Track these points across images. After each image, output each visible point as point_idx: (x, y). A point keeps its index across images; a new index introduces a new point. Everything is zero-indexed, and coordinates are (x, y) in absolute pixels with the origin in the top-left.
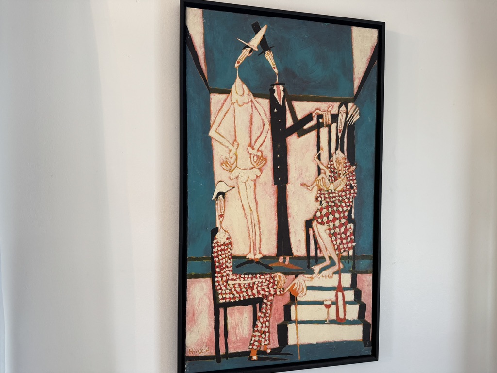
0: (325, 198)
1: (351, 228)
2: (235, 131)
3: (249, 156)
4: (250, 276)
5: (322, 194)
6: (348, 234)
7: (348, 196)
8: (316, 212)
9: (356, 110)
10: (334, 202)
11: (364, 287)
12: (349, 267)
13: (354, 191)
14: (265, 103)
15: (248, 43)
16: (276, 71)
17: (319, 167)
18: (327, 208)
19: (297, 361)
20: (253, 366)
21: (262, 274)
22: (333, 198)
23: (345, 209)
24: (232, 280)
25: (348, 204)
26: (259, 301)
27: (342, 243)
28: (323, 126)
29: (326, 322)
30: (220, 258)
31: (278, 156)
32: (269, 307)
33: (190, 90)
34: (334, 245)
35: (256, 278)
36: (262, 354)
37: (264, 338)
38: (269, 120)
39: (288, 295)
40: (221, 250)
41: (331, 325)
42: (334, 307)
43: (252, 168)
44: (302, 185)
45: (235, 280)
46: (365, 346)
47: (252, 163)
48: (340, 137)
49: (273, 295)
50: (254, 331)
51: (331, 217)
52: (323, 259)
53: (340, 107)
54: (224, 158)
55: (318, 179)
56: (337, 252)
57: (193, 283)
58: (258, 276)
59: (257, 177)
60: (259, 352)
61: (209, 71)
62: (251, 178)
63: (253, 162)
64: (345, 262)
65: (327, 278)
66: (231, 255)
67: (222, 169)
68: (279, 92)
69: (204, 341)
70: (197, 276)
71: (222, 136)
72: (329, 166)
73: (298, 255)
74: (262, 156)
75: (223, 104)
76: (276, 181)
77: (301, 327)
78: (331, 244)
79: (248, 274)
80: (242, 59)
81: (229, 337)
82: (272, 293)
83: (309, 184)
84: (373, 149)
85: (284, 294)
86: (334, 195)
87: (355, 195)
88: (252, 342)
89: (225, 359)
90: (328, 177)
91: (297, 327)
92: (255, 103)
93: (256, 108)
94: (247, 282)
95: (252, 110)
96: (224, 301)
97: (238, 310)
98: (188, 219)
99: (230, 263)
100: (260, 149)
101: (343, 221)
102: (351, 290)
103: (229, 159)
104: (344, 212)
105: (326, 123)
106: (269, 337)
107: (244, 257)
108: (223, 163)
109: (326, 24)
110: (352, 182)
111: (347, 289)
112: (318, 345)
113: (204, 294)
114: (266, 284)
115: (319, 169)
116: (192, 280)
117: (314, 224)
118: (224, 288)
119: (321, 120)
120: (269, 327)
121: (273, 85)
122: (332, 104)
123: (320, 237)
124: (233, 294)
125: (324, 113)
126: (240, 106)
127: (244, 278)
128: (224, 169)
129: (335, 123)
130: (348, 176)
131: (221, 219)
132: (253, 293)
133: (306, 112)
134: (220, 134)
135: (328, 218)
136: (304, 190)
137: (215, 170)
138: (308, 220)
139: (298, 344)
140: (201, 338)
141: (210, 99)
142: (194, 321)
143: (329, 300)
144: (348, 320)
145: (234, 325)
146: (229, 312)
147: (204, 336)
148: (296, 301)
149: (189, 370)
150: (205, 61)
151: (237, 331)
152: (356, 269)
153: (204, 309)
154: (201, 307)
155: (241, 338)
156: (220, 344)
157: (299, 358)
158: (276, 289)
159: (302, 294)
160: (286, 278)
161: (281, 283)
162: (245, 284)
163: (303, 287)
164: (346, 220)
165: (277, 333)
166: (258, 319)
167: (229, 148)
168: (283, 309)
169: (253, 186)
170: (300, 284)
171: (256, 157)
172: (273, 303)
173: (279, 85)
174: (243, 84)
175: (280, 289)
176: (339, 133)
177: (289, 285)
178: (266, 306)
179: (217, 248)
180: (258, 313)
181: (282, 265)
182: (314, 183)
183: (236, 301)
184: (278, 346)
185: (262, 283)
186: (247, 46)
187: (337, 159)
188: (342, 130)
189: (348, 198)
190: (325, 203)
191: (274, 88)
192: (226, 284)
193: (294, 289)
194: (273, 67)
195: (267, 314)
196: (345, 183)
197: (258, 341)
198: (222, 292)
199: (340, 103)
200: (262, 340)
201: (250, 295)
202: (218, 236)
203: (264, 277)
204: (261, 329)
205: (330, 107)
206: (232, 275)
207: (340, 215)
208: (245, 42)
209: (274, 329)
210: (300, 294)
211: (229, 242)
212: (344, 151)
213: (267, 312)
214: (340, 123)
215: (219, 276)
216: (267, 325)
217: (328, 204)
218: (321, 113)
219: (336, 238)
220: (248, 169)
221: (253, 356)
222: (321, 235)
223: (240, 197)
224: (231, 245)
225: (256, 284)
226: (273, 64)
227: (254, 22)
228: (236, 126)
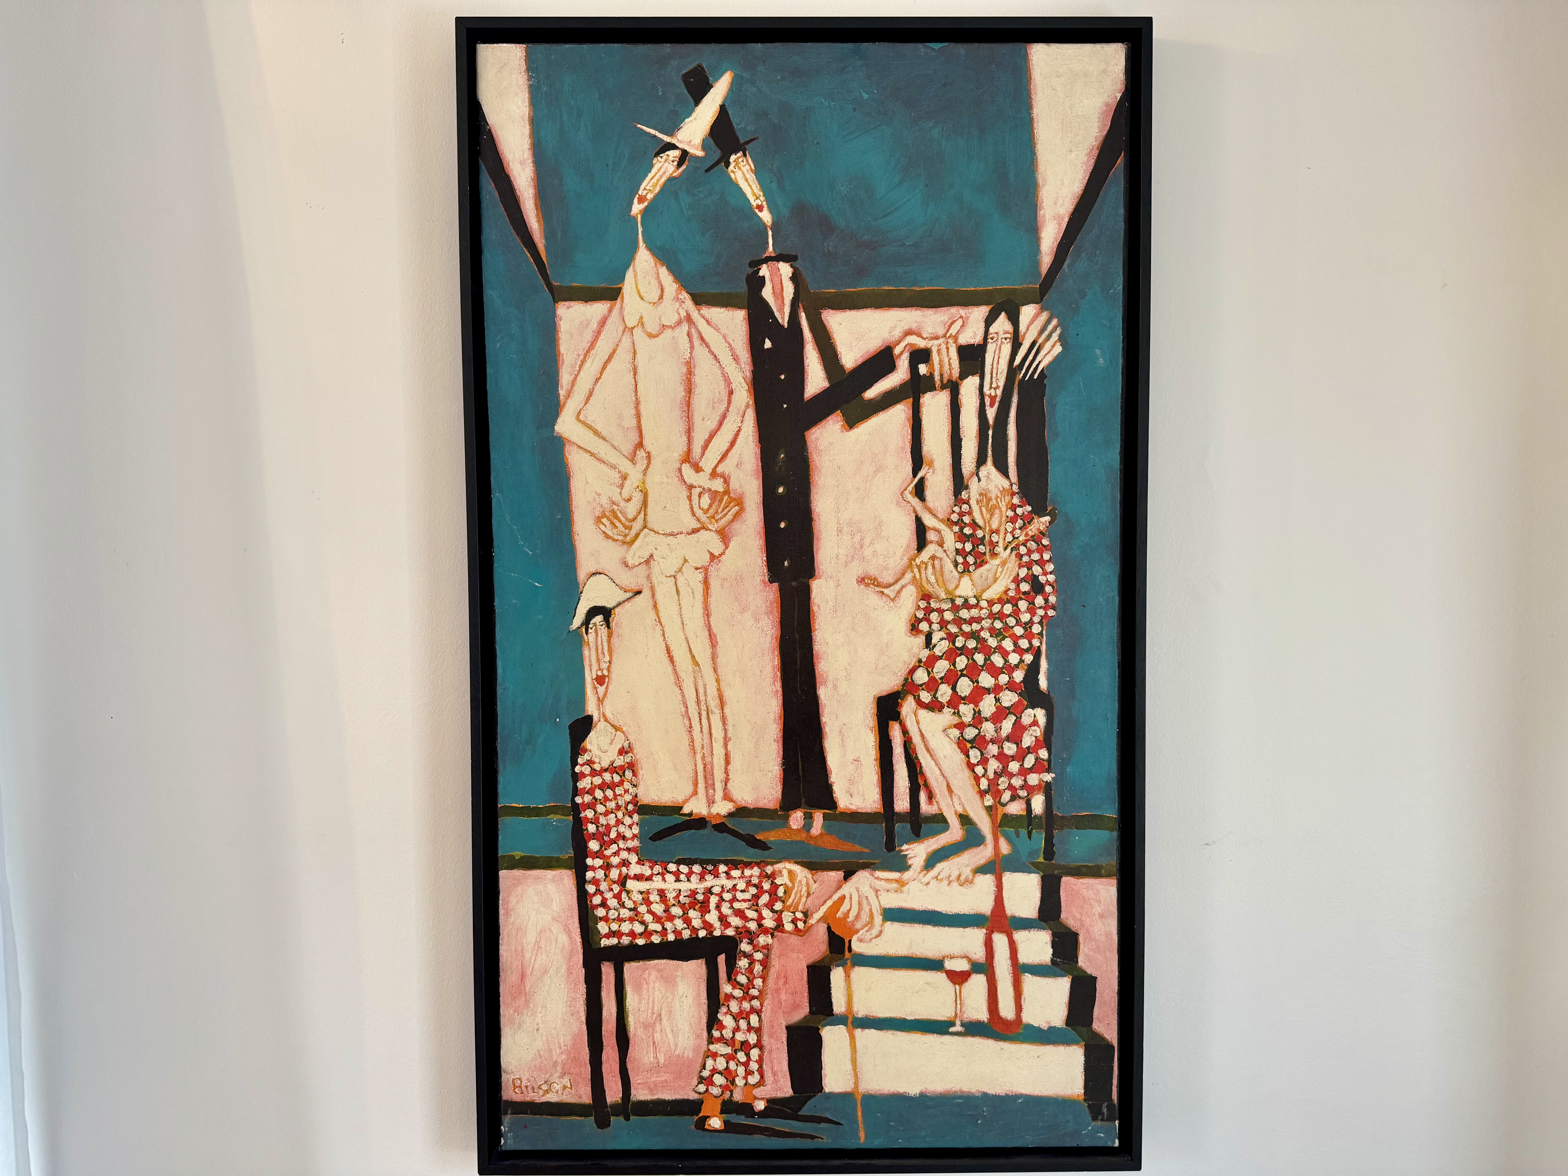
0: (943, 624)
1: (1035, 723)
2: (638, 416)
3: (685, 493)
4: (697, 868)
5: (933, 610)
6: (1027, 741)
7: (1025, 617)
8: (912, 671)
9: (1050, 328)
10: (974, 635)
11: (1087, 921)
12: (1033, 853)
13: (1046, 600)
14: (734, 322)
15: (671, 134)
16: (766, 216)
17: (919, 521)
18: (951, 655)
19: (854, 1147)
21: (733, 864)
22: (970, 622)
23: (1014, 659)
24: (638, 877)
27: (1004, 772)
28: (932, 388)
29: (952, 1029)
30: (600, 809)
31: (781, 490)
32: (758, 968)
33: (492, 296)
34: (977, 779)
35: (716, 875)
36: (739, 1113)
37: (743, 1064)
38: (749, 374)
39: (821, 932)
40: (603, 787)
41: (970, 1040)
42: (978, 981)
43: (695, 531)
44: (861, 580)
45: (649, 878)
46: (1094, 1119)
47: (694, 514)
48: (991, 421)
49: (771, 932)
50: (711, 1040)
51: (965, 686)
52: (939, 822)
53: (989, 321)
54: (605, 501)
55: (918, 561)
56: (989, 801)
57: (518, 882)
58: (722, 868)
59: (713, 557)
60: (728, 1107)
61: (549, 233)
62: (692, 563)
63: (699, 513)
64: (1018, 835)
65: (955, 884)
66: (635, 801)
67: (602, 536)
68: (778, 287)
69: (555, 1058)
70: (529, 863)
71: (596, 433)
72: (955, 517)
73: (853, 807)
74: (727, 492)
75: (598, 334)
76: (775, 571)
77: (865, 1036)
78: (967, 773)
79: (689, 862)
80: (655, 186)
81: (634, 1052)
82: (769, 923)
83: (888, 578)
84: (1113, 456)
85: (808, 929)
86: (974, 612)
87: (1051, 613)
88: (706, 1073)
89: (621, 1118)
90: (952, 554)
91: (852, 1038)
92: (702, 325)
93: (702, 339)
94: (685, 886)
95: (692, 347)
96: (614, 941)
97: (659, 971)
98: (499, 691)
99: (630, 827)
100: (719, 470)
101: (1009, 698)
102: (1040, 928)
103: (622, 504)
104: (1009, 669)
105: (941, 375)
106: (760, 1061)
107: (676, 809)
108: (604, 515)
109: (937, 46)
110: (1037, 570)
111: (1025, 924)
112: (925, 1101)
113: (554, 919)
114: (747, 896)
115: (921, 530)
116: (517, 873)
117: (908, 707)
118: (613, 903)
119: (923, 369)
120: (758, 1031)
121: (757, 264)
122: (962, 311)
123: (928, 750)
124: (643, 923)
125: (933, 345)
126: (651, 336)
127: (677, 874)
128: (607, 537)
129: (973, 374)
130: (1023, 550)
131: (601, 690)
132: (705, 922)
133: (872, 345)
134: (590, 427)
135: (954, 688)
136: (871, 597)
137: (576, 537)
138: (884, 693)
139: (858, 1092)
140: (547, 1047)
141: (557, 320)
142: (526, 996)
143: (962, 957)
144: (1029, 1027)
145: (649, 1017)
146: (632, 975)
147: (556, 1043)
148: (847, 952)
149: (512, 1141)
150: (536, 205)
151: (659, 1035)
152: (1058, 860)
153: (555, 963)
154: (544, 955)
155: (670, 1057)
156: (603, 1070)
157: (862, 1135)
158: (781, 911)
159: (868, 934)
160: (813, 878)
161: (796, 894)
162: (680, 892)
163: (871, 910)
164: (1019, 695)
165: (786, 1052)
166: (723, 1004)
167: (621, 468)
168: (805, 978)
169: (700, 588)
170: (862, 900)
171: (707, 495)
172: (772, 956)
173: (778, 261)
174: (658, 265)
175: (794, 913)
176: (988, 408)
177: (825, 901)
178: (748, 964)
179: (589, 779)
180: (724, 986)
181: (799, 839)
182: (903, 574)
183: (652, 943)
184: (792, 1091)
185: (733, 893)
186: (669, 143)
187: (984, 495)
188: (998, 399)
189: (1026, 623)
190: (942, 639)
191: (761, 274)
192: (618, 889)
193: (842, 916)
194: (754, 204)
195: (753, 990)
196: (1014, 574)
197: (727, 1073)
198: (607, 913)
199: (991, 307)
200: (737, 1069)
201: (696, 928)
202: (591, 743)
203: (743, 873)
204: (734, 1034)
205: (954, 322)
206: (637, 863)
207: (996, 679)
208: (661, 132)
209: (775, 1036)
210: (861, 932)
211: (628, 760)
212: (1007, 467)
213: (751, 984)
214: (992, 374)
215: (597, 866)
216: (752, 1025)
217: (954, 643)
218: (921, 344)
219: (982, 754)
220: (681, 533)
221: (709, 1117)
222: (933, 743)
223: (660, 621)
224: (633, 772)
225: (716, 895)
226: (754, 194)
227: (691, 67)
228: (642, 400)
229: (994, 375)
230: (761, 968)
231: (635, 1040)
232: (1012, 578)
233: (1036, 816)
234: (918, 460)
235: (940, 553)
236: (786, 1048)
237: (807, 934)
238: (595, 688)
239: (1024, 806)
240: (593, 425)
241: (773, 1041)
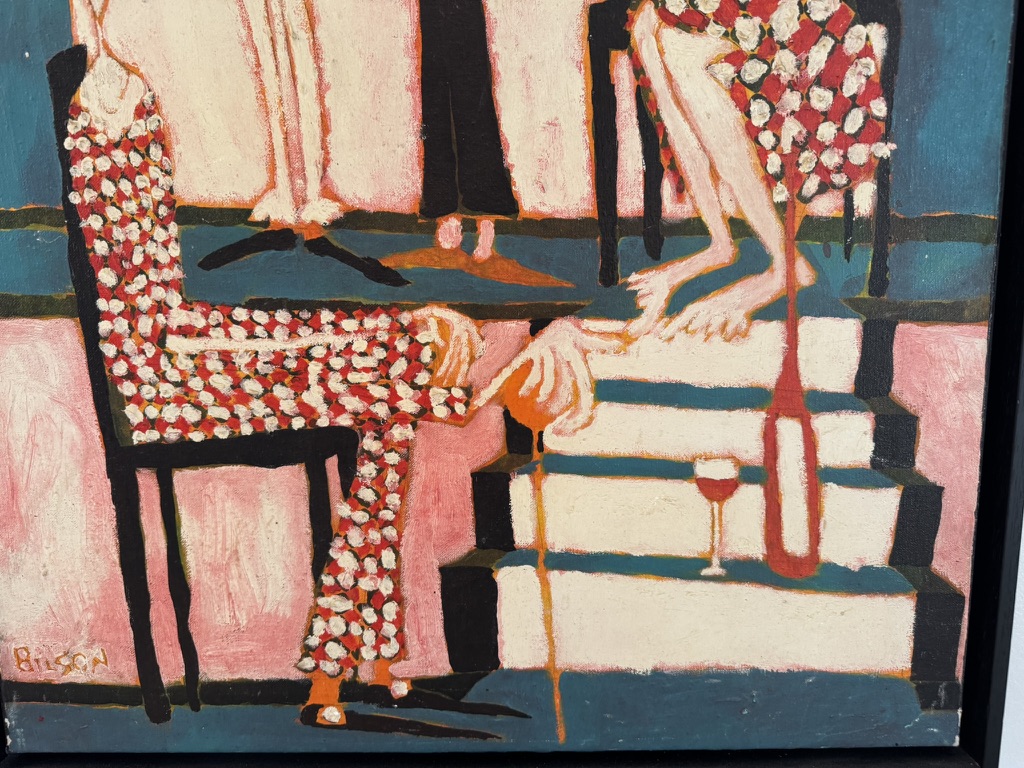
1: (867, 51)
4: (282, 316)
6: (852, 85)
11: (935, 396)
12: (851, 284)
19: (550, 749)
20: (324, 750)
21: (345, 309)
24: (186, 331)
26: (343, 443)
27: (809, 141)
29: (705, 572)
30: (113, 214)
32: (392, 477)
34: (762, 154)
35: (317, 329)
36: (368, 701)
37: (372, 626)
39: (494, 419)
40: (114, 174)
41: (734, 588)
42: (751, 497)
45: (203, 333)
46: (925, 706)
49: (413, 421)
50: (320, 590)
52: (695, 232)
56: (781, 193)
58: (327, 316)
60: (351, 691)
64: (827, 252)
65: (717, 339)
66: (169, 198)
69: (77, 617)
70: (4, 307)
73: (546, 210)
77: (565, 582)
78: (745, 144)
79: (270, 306)
81: (198, 609)
82: (408, 406)
85: (472, 415)
88: (314, 641)
89: (186, 708)
91: (545, 584)
94: (264, 346)
96: (153, 435)
97: (229, 482)
99: (165, 245)
101: (823, 5)
102: (856, 409)
106: (399, 622)
107: (242, 214)
111: (832, 403)
112: (660, 682)
113: (54, 399)
114: (371, 362)
117: (644, 22)
118: (145, 373)
120: (395, 575)
123: (678, 103)
124: (197, 406)
127: (250, 326)
132: (302, 405)
139: (554, 668)
140: (62, 601)
142: (21, 522)
143: (725, 458)
144: (831, 567)
145: (218, 556)
146: (187, 491)
147: (77, 595)
148: (535, 452)
149: (24, 740)
151: (236, 582)
152: (893, 294)
153: (62, 470)
154: (43, 457)
155: (255, 617)
156: (153, 636)
157: (561, 733)
158: (428, 387)
159: (571, 421)
160: (478, 332)
161: (451, 358)
162: (256, 356)
163: (575, 384)
165: (441, 607)
166: (338, 535)
168: (469, 493)
170: (560, 368)
172: (415, 459)
175: (449, 389)
177: (500, 371)
178: (375, 472)
179: (88, 160)
180: (338, 506)
181: (454, 266)
183: (216, 439)
184: (450, 667)
185: (347, 357)
192: (153, 350)
193: (527, 394)
195: (385, 512)
197: (346, 640)
198: (139, 390)
200: (362, 635)
201: (287, 415)
202: (86, 95)
203: (361, 324)
204: (356, 580)
206: (181, 307)
209: (422, 583)
210: (559, 419)
211: (153, 127)
213: (381, 502)
215: (116, 311)
216: (385, 566)
219: (773, 109)
221: (322, 706)
222: (687, 90)
224: (164, 148)
225: (318, 360)
230: (398, 477)
231: (199, 591)
233: (861, 219)
236: (440, 601)
237: (471, 423)
239: (841, 202)
241: (418, 590)
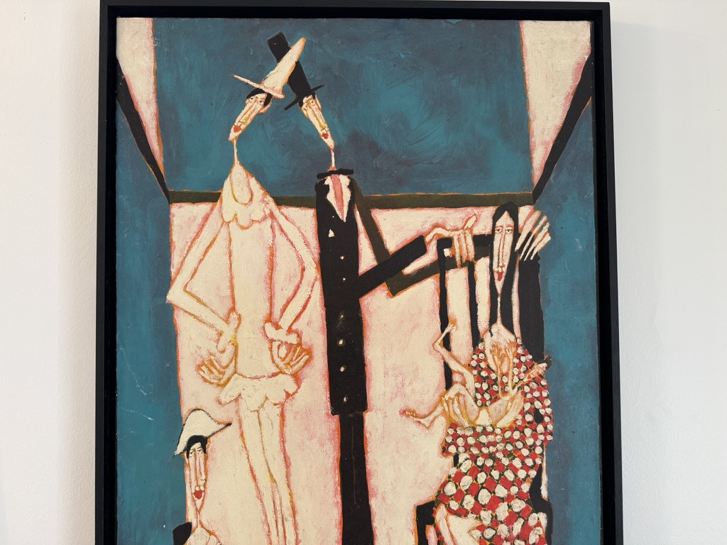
0: (467, 447)
2: (232, 288)
3: (267, 346)
5: (459, 436)
6: (533, 539)
7: (530, 442)
8: (444, 485)
9: (541, 223)
10: (491, 456)
13: (546, 428)
14: (306, 218)
15: (259, 82)
16: (330, 142)
17: (446, 366)
18: (474, 472)
22: (487, 445)
23: (522, 474)
25: (529, 462)
28: (454, 266)
31: (341, 342)
33: (122, 199)
38: (317, 256)
43: (274, 375)
44: (403, 413)
47: (274, 362)
48: (499, 290)
51: (484, 496)
53: (496, 218)
54: (204, 353)
55: (447, 397)
59: (288, 395)
61: (167, 153)
62: (273, 399)
63: (278, 361)
67: (201, 380)
68: (339, 192)
71: (199, 300)
72: (474, 363)
74: (300, 344)
75: (202, 226)
76: (336, 405)
80: (247, 119)
83: (423, 410)
84: (591, 317)
86: (491, 438)
87: (549, 438)
90: (473, 392)
92: (282, 220)
93: (282, 230)
95: (274, 236)
98: (119, 503)
100: (294, 327)
101: (519, 505)
103: (218, 354)
104: (519, 482)
105: (461, 257)
108: (203, 364)
109: (454, 21)
110: (538, 404)
115: (448, 373)
117: (441, 513)
119: (447, 252)
121: (323, 176)
122: (476, 210)
125: (455, 235)
126: (243, 228)
128: (205, 380)
129: (485, 256)
130: (527, 389)
131: (199, 502)
133: (409, 234)
134: (194, 296)
135: (476, 498)
136: (411, 426)
137: (181, 381)
138: (422, 503)
141: (171, 216)
150: (157, 133)
164: (527, 502)
167: (218, 328)
169: (277, 420)
171: (284, 347)
173: (339, 174)
174: (249, 177)
176: (496, 281)
182: (436, 408)
186: (258, 89)
187: (495, 346)
188: (504, 275)
189: (531, 446)
190: (466, 459)
191: (326, 183)
194: (321, 133)
196: (521, 408)
199: (497, 207)
205: (469, 218)
207: (509, 490)
208: (251, 81)
212: (512, 326)
214: (499, 256)
217: (476, 462)
218: (446, 234)
220: (264, 377)
222: (460, 542)
223: (245, 447)
226: (321, 126)
227: (274, 35)
228: (235, 276)
229: (501, 257)
232: (519, 410)
234: (445, 320)
235: (463, 391)
238: (194, 501)
240: (197, 295)
